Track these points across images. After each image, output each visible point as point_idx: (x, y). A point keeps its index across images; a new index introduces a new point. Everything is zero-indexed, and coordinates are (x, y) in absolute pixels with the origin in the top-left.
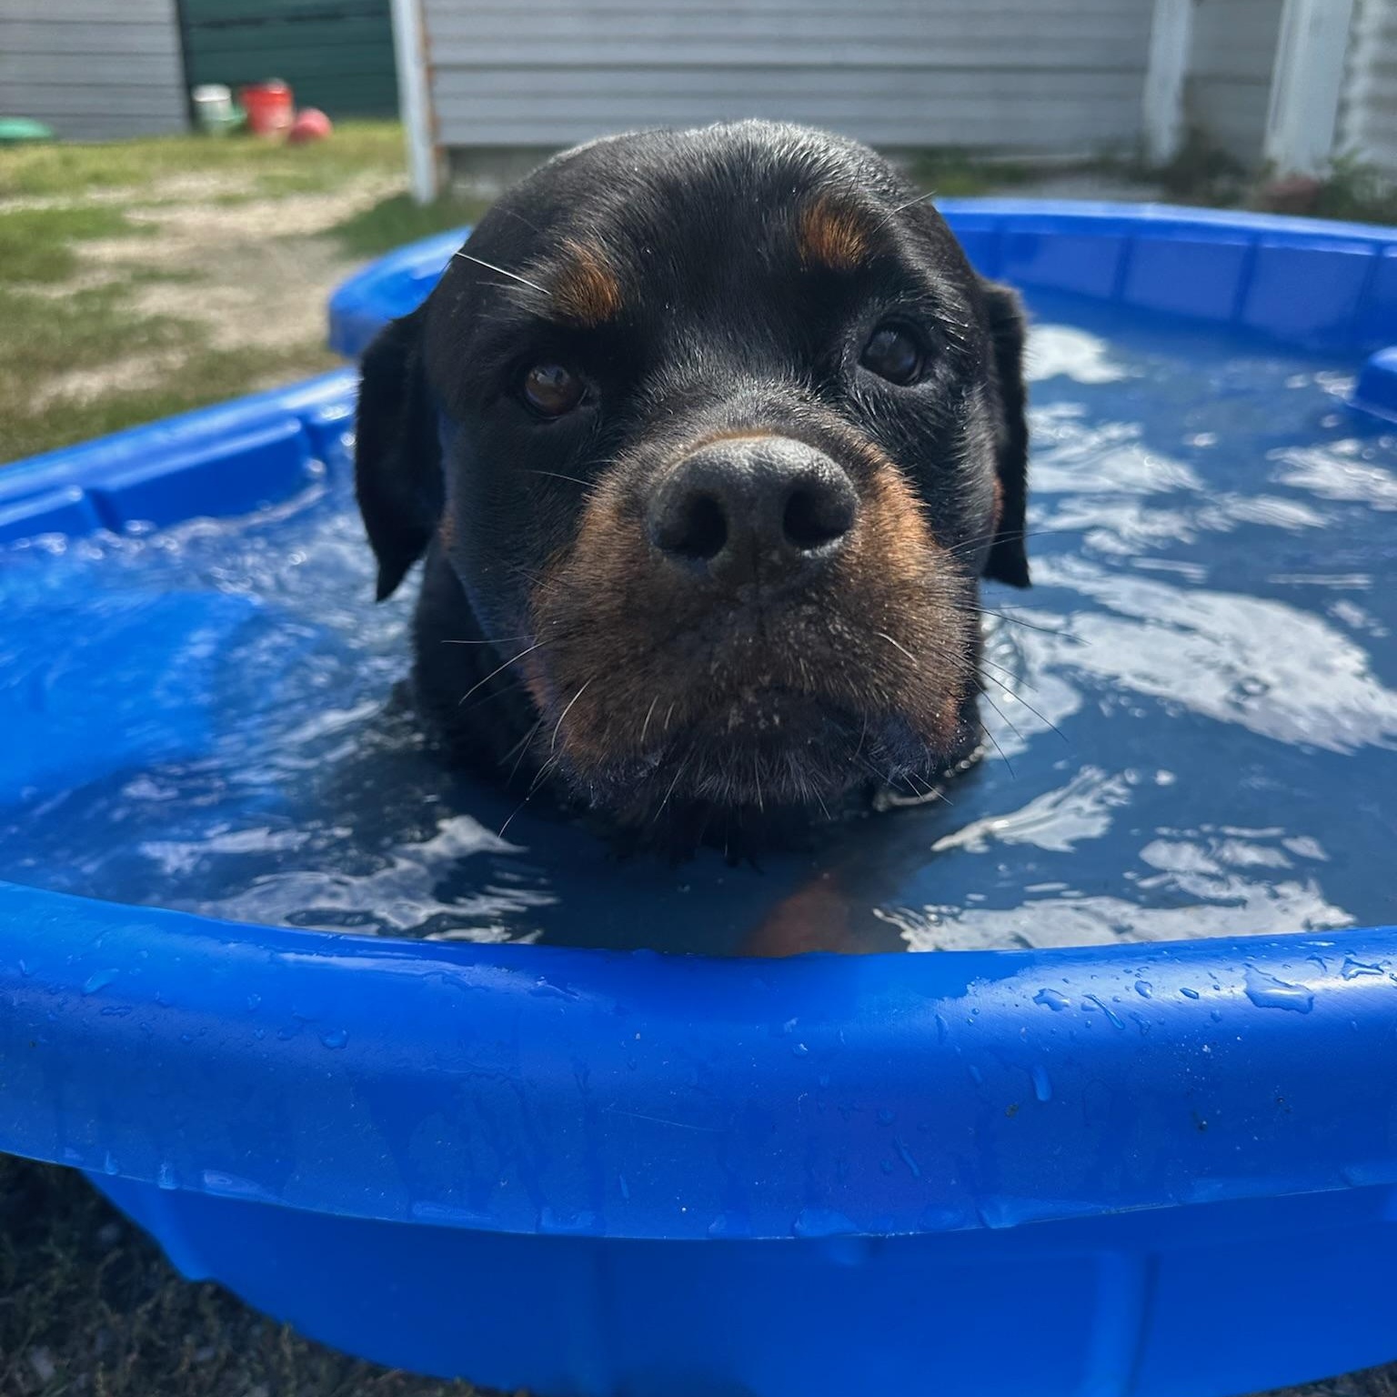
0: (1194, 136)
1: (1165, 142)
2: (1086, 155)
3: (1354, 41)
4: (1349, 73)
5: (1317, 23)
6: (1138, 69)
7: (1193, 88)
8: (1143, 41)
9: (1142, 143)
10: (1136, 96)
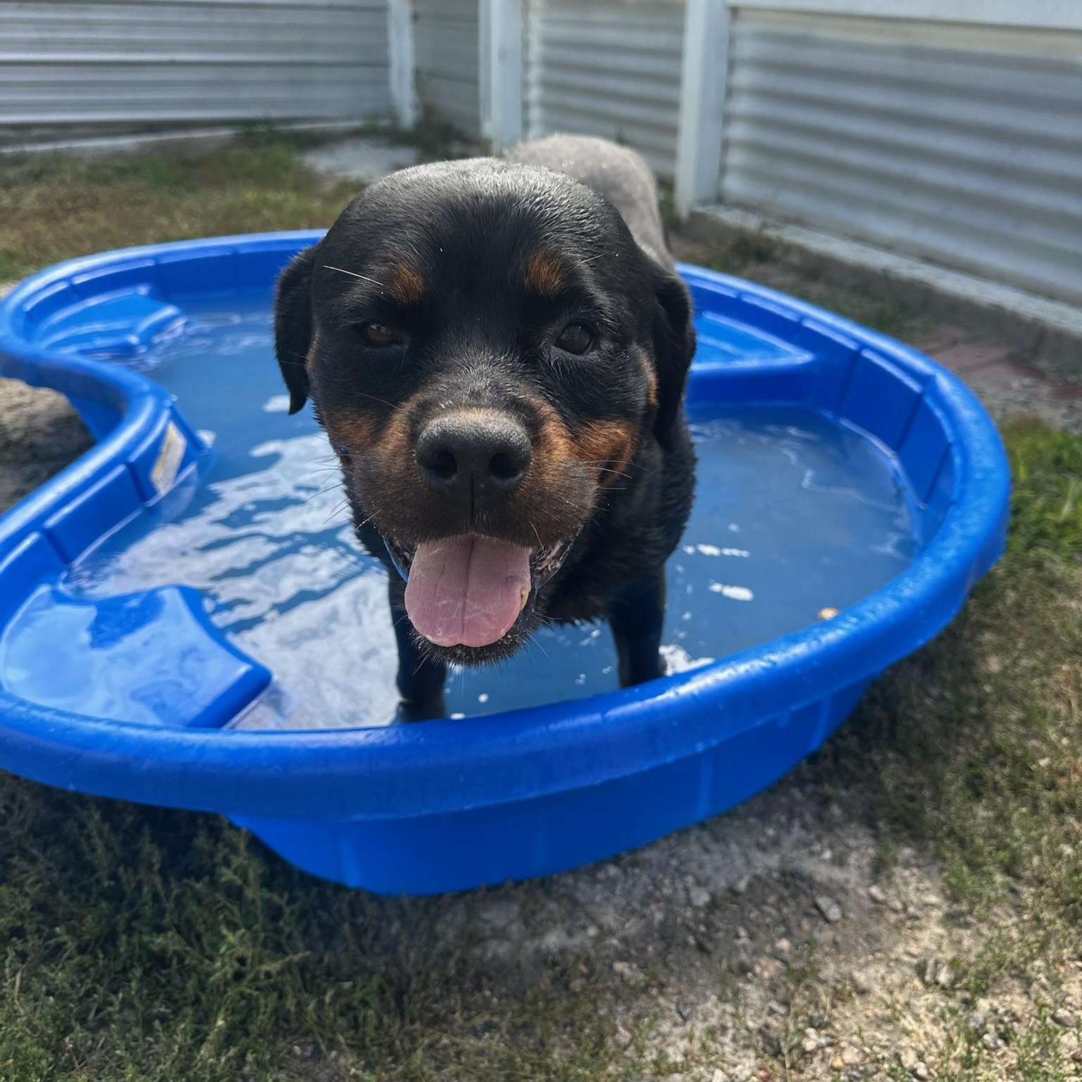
0: (427, 111)
1: (408, 116)
2: (358, 123)
3: (526, 65)
4: (525, 85)
5: (503, 55)
6: (385, 65)
7: (421, 78)
8: (385, 46)
9: (393, 114)
10: (384, 82)
